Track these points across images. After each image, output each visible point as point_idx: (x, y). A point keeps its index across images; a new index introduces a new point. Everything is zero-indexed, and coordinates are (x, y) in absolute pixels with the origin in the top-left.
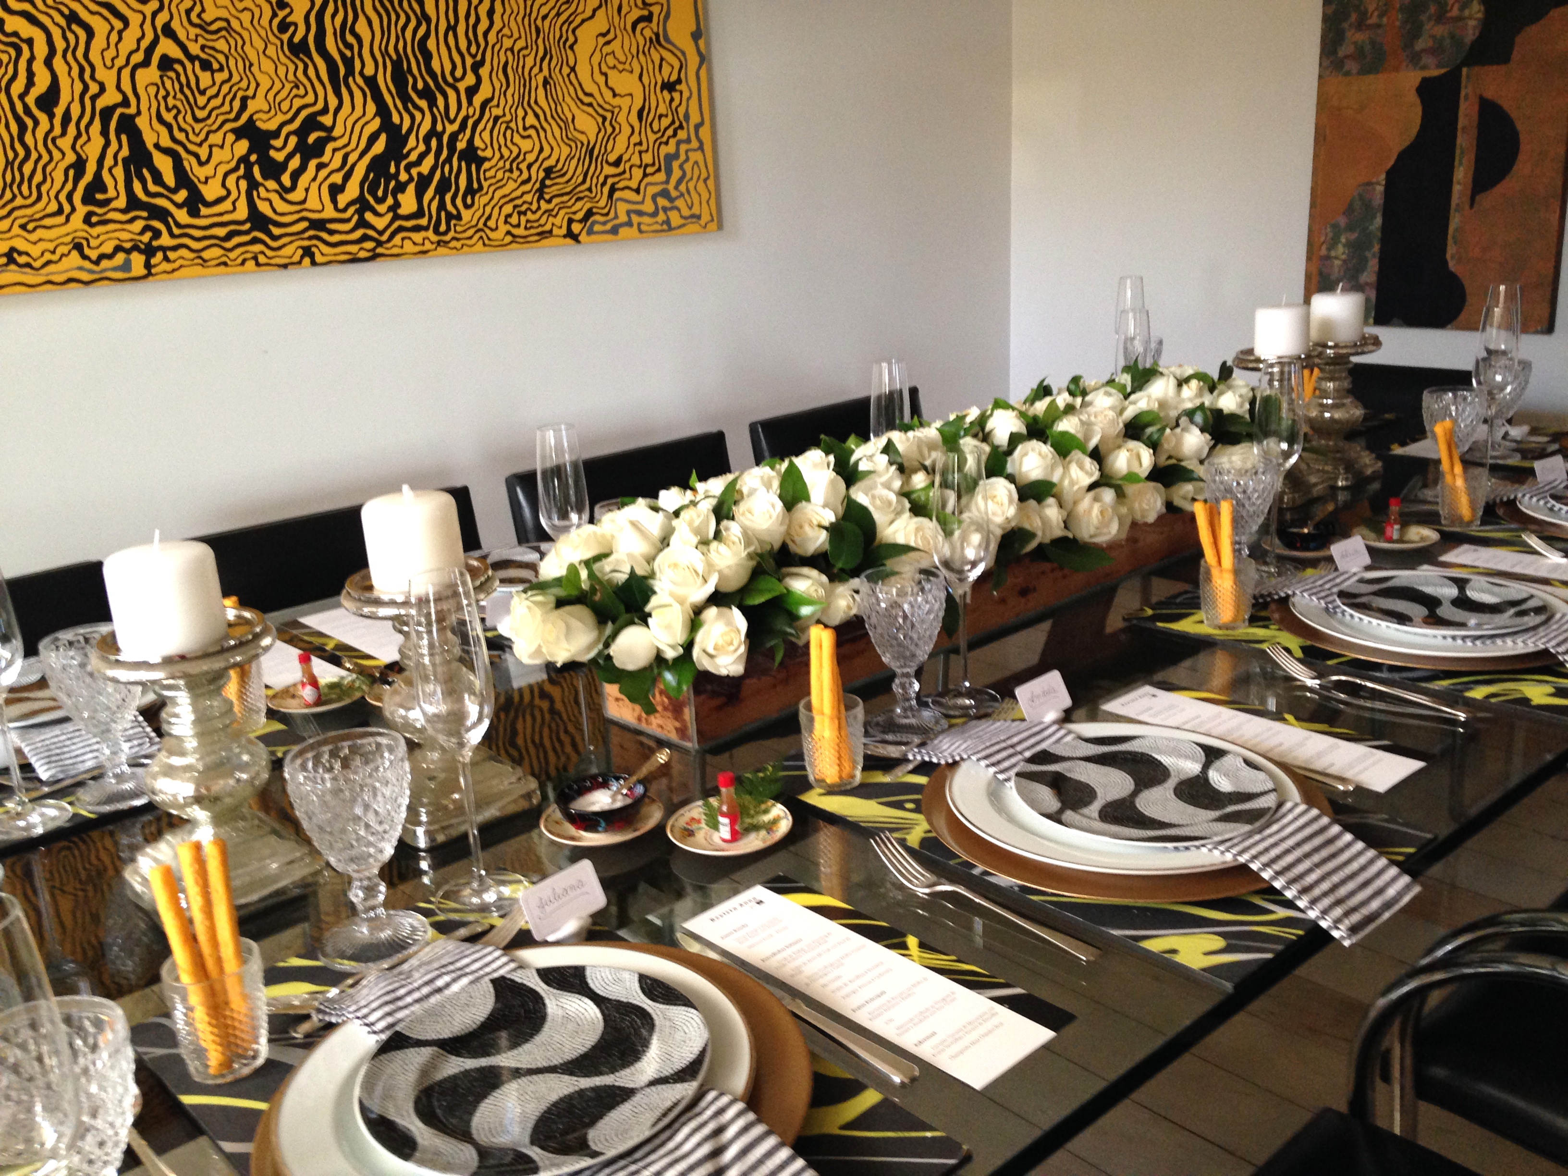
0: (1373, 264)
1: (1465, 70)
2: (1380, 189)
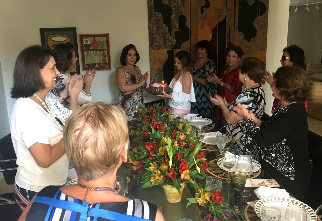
1: (174, 49)
2: (162, 68)
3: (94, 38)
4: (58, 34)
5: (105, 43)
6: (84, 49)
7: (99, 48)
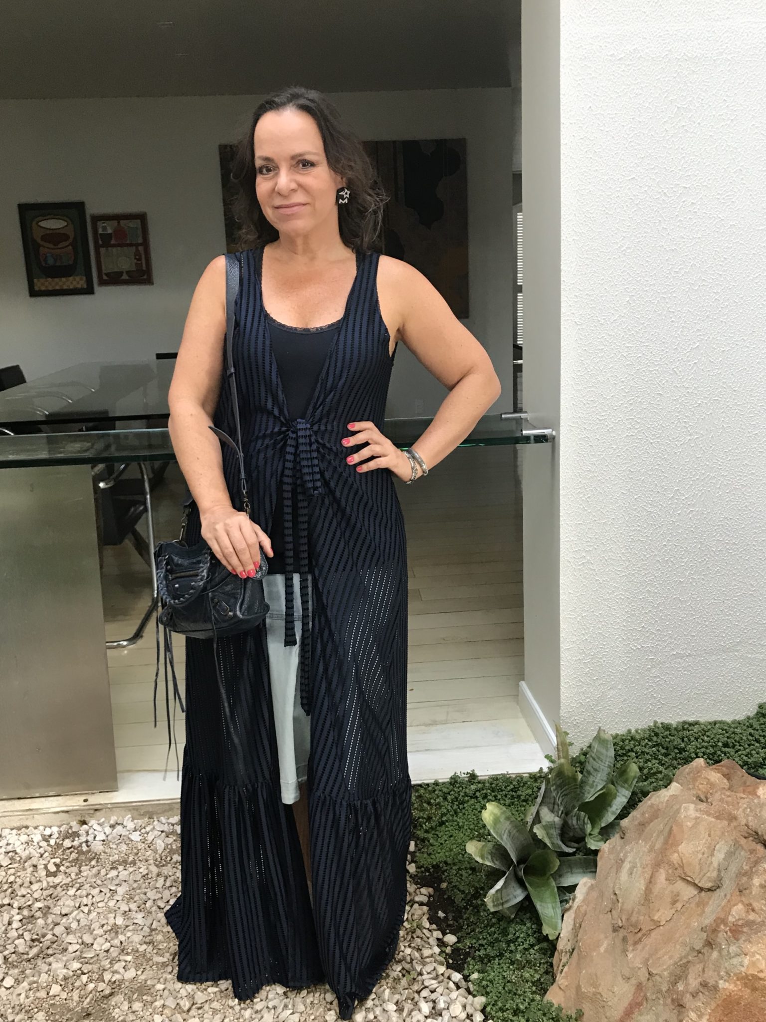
3: (119, 223)
4: (49, 214)
5: (140, 232)
6: (100, 242)
7: (128, 242)
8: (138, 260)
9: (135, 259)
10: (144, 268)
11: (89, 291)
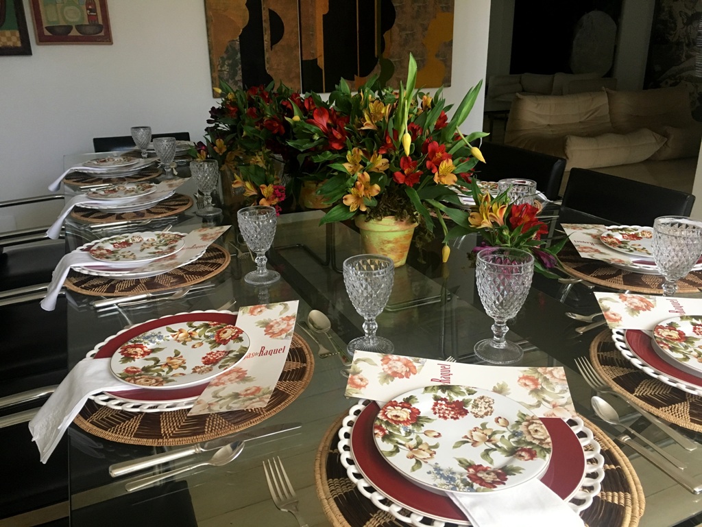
0: (240, 72)
2: (238, 43)
8: (91, 10)
9: (88, 9)
10: (101, 22)
11: (25, 50)
